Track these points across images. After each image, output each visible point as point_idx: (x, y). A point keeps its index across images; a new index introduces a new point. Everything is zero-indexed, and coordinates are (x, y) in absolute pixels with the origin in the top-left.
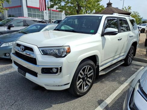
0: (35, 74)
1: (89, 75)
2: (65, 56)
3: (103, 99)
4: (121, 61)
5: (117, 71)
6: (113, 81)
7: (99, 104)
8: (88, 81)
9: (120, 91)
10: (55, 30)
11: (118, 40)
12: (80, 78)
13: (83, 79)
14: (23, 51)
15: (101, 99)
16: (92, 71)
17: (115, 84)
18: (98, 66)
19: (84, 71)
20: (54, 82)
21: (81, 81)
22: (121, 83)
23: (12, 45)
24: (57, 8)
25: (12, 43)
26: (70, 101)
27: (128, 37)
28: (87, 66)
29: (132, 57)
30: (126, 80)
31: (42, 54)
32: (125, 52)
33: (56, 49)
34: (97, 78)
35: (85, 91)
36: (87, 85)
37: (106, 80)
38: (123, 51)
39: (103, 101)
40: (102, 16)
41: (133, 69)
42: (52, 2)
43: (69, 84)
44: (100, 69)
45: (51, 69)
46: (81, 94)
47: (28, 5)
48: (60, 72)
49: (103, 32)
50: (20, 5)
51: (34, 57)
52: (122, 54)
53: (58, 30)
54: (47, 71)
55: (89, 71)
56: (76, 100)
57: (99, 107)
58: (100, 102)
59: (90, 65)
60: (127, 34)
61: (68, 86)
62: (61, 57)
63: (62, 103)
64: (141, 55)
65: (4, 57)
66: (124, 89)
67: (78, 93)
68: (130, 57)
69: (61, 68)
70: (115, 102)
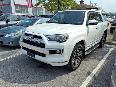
0: (43, 55)
1: (79, 54)
2: (66, 41)
3: (91, 71)
4: (97, 44)
5: (94, 52)
6: (94, 59)
7: (89, 75)
8: (79, 59)
9: (101, 66)
10: (48, 22)
11: (96, 28)
12: (74, 57)
13: (76, 57)
14: (33, 39)
15: (89, 71)
16: (81, 51)
17: (96, 61)
18: (85, 48)
19: (76, 52)
20: (58, 60)
21: (74, 59)
22: (100, 60)
23: (14, 35)
24: (42, 6)
25: (14, 34)
26: (68, 73)
27: (102, 27)
28: (78, 48)
29: (104, 41)
30: (103, 58)
31: (49, 40)
32: (100, 37)
33: (58, 36)
34: (84, 57)
35: (77, 66)
36: (78, 62)
37: (88, 59)
38: (99, 37)
39: (91, 72)
40: (85, 11)
41: (105, 50)
42: (38, 1)
43: (68, 61)
44: (86, 49)
45: (56, 51)
46: (75, 69)
47: (15, 3)
48: (63, 52)
49: (87, 23)
50: (9, 3)
51: (43, 43)
52: (98, 39)
53: (51, 22)
54: (53, 52)
55: (79, 52)
56: (72, 73)
57: (89, 76)
58: (89, 73)
59: (80, 47)
60: (101, 24)
61: (67, 63)
62: (62, 42)
63: (63, 75)
64: (109, 40)
65: (8, 45)
66: (103, 64)
67: (73, 68)
68: (103, 41)
69: (63, 50)
70: (99, 73)
